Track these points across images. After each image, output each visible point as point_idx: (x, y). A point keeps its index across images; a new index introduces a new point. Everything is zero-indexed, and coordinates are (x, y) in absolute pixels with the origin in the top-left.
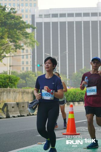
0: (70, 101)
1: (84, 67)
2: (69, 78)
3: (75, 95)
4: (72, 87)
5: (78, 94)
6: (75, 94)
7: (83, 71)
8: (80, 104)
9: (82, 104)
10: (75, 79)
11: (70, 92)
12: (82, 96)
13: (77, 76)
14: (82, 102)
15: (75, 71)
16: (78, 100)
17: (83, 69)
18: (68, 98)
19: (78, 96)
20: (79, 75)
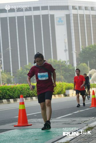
0: (17, 98)
1: (29, 64)
2: (13, 75)
3: (22, 91)
4: (17, 84)
5: (25, 90)
6: (22, 89)
7: (27, 67)
8: (27, 99)
9: (29, 99)
10: (20, 76)
11: (17, 88)
12: (29, 92)
13: (22, 72)
14: (30, 98)
15: (20, 68)
16: (25, 96)
17: (27, 66)
18: (14, 94)
19: (25, 92)
20: (24, 71)
